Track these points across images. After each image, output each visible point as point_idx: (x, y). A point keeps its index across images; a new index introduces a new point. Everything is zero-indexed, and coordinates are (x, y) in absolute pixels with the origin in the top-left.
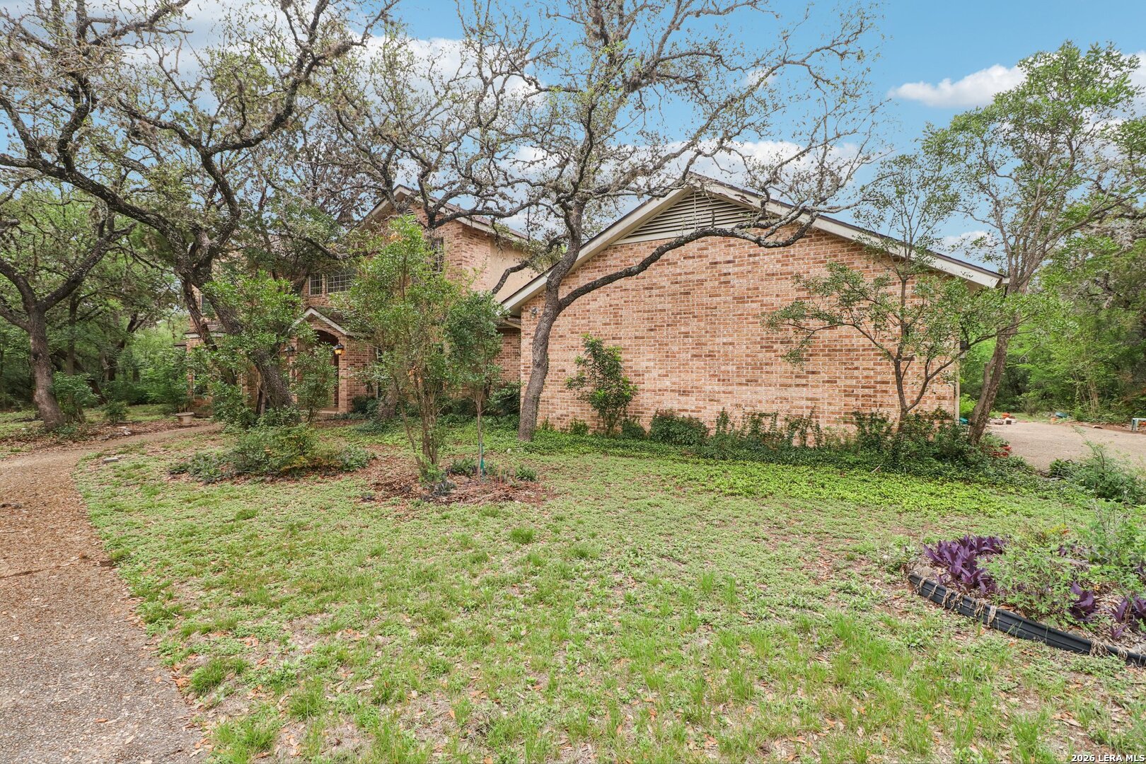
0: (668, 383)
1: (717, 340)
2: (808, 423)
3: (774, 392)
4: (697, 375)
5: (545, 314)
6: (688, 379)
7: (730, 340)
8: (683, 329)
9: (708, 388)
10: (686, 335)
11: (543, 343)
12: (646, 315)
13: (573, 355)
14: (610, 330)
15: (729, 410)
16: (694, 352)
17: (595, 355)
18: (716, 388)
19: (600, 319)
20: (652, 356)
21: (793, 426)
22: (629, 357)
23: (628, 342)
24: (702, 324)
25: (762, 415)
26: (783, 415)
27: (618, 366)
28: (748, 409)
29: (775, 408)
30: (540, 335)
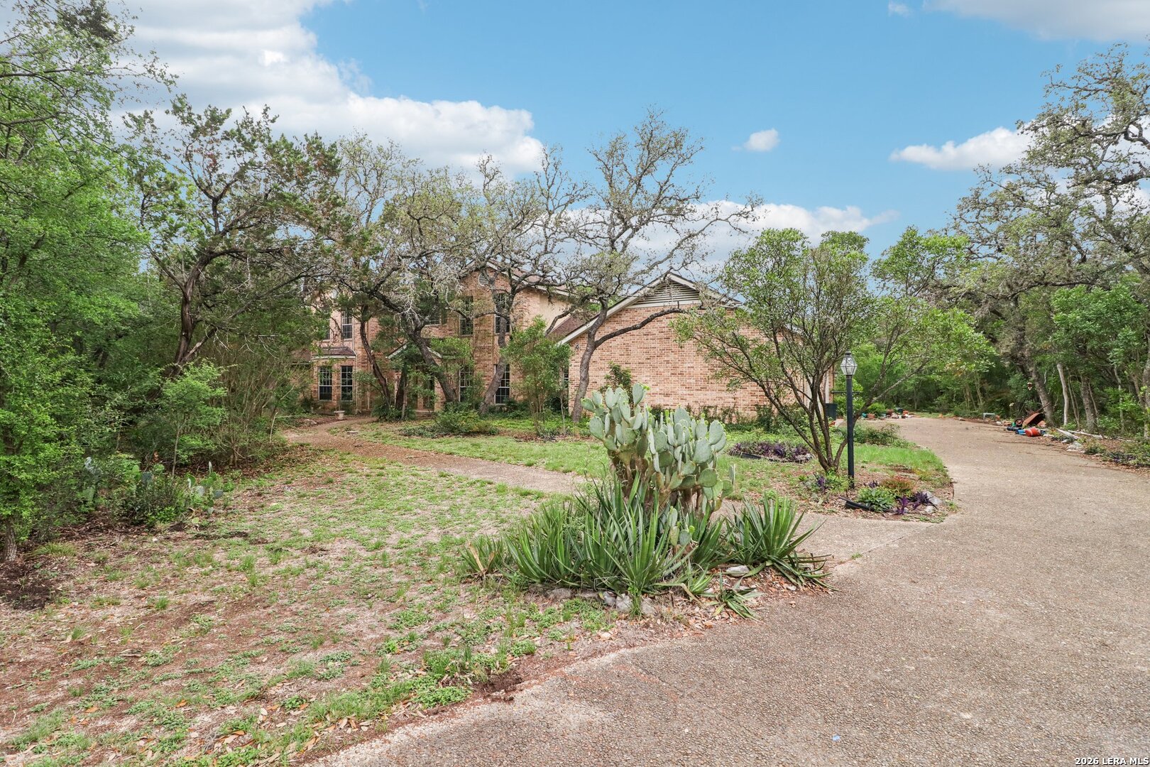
0: (658, 390)
1: (685, 365)
2: (733, 412)
3: (715, 394)
4: (674, 385)
5: (587, 350)
6: (669, 387)
7: (692, 365)
8: (666, 359)
9: (680, 392)
10: (668, 362)
11: (585, 366)
12: (645, 350)
13: (602, 373)
14: (623, 358)
15: (691, 404)
16: (673, 372)
17: (616, 374)
18: (685, 392)
19: (618, 352)
20: (648, 374)
21: (725, 413)
22: (635, 374)
23: (634, 366)
24: (677, 356)
25: (709, 407)
26: (720, 407)
27: (629, 380)
28: (702, 404)
29: (715, 403)
30: (584, 362)
